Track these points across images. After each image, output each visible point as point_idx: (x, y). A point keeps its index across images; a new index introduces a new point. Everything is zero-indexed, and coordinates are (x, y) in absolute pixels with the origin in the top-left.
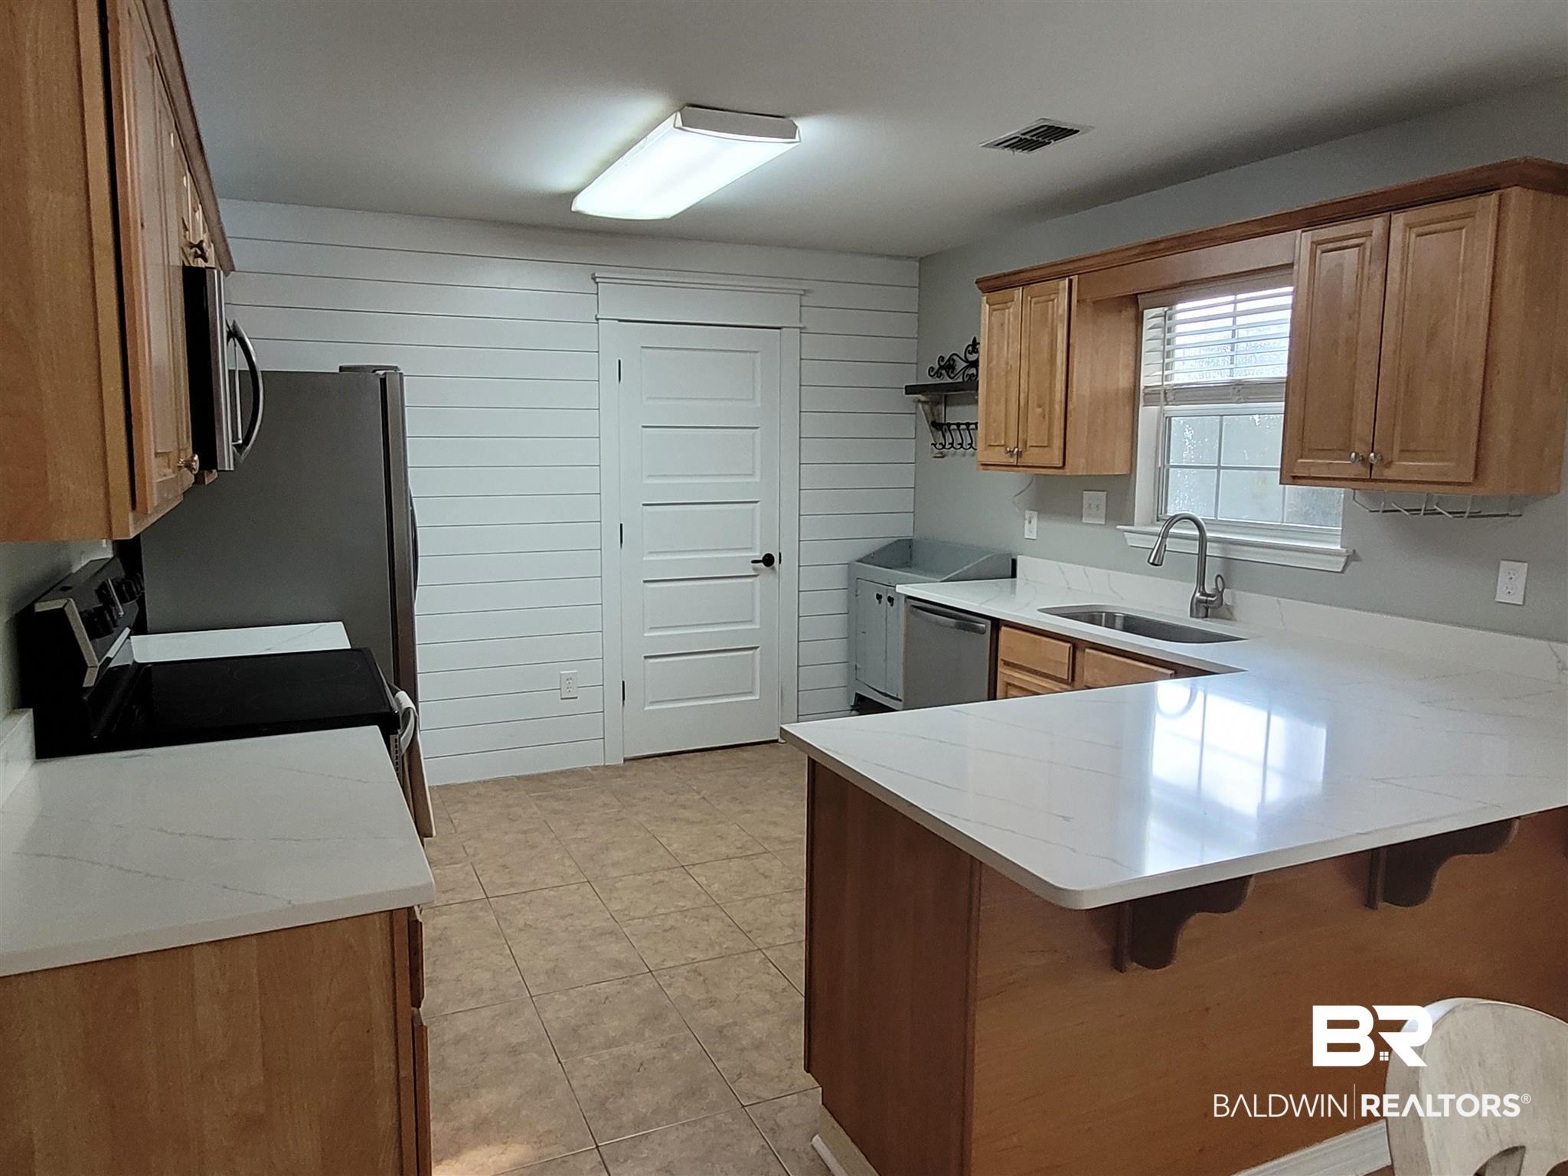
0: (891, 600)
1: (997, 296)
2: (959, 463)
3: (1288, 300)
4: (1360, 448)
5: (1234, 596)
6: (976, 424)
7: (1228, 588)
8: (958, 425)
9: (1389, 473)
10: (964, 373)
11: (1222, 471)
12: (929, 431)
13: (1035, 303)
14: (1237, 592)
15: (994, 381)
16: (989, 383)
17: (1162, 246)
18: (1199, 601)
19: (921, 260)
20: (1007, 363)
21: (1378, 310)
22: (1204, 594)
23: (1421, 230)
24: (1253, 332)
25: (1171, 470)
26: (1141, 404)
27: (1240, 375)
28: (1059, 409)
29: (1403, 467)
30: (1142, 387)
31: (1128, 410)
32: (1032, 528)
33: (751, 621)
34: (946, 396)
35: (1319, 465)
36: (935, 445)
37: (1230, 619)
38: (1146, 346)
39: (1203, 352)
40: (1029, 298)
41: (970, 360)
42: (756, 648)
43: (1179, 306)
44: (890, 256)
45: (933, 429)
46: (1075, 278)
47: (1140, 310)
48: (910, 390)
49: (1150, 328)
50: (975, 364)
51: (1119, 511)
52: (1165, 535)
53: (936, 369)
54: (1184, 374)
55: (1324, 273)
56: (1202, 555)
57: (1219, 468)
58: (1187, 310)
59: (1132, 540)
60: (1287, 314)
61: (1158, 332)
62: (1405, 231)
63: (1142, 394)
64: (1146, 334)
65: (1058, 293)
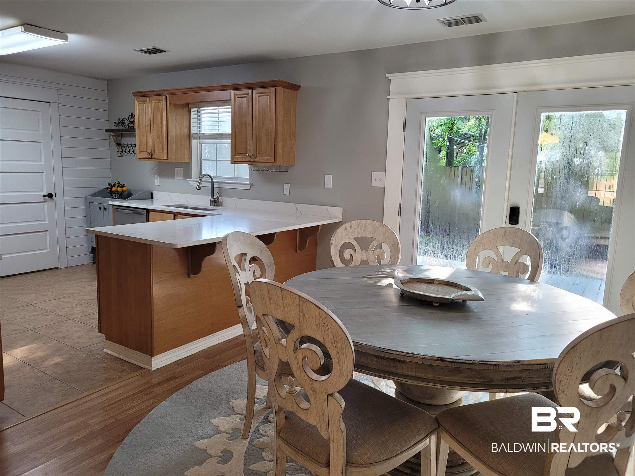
0: (105, 209)
1: (141, 99)
2: (128, 159)
3: (230, 110)
4: (249, 153)
5: (222, 199)
6: (135, 144)
7: (220, 197)
8: (128, 144)
9: (256, 160)
10: (129, 125)
11: (217, 161)
12: (116, 147)
13: (154, 103)
14: (223, 198)
15: (141, 129)
16: (139, 130)
17: (194, 89)
18: (213, 201)
19: (108, 81)
20: (146, 123)
21: (251, 115)
22: (214, 199)
23: (259, 95)
24: (223, 119)
25: (203, 161)
26: (192, 139)
27: (221, 132)
28: (165, 139)
29: (259, 158)
30: (192, 134)
31: (188, 142)
32: (158, 181)
33: (44, 220)
34: (122, 134)
35: (240, 158)
36: (118, 152)
37: (222, 206)
38: (192, 120)
39: (210, 124)
40: (152, 101)
41: (131, 121)
42: (47, 231)
43: (202, 109)
44: (95, 78)
45: (117, 146)
46: (168, 96)
47: (190, 108)
48: (107, 131)
49: (193, 115)
50: (133, 122)
51: (187, 174)
52: (201, 181)
53: (117, 123)
54: (205, 130)
55: (238, 104)
56: (213, 187)
57: (216, 160)
58: (205, 110)
59: (192, 184)
60: (230, 114)
61: (196, 116)
62: (256, 95)
63: (192, 136)
64: (192, 117)
65: (162, 100)
